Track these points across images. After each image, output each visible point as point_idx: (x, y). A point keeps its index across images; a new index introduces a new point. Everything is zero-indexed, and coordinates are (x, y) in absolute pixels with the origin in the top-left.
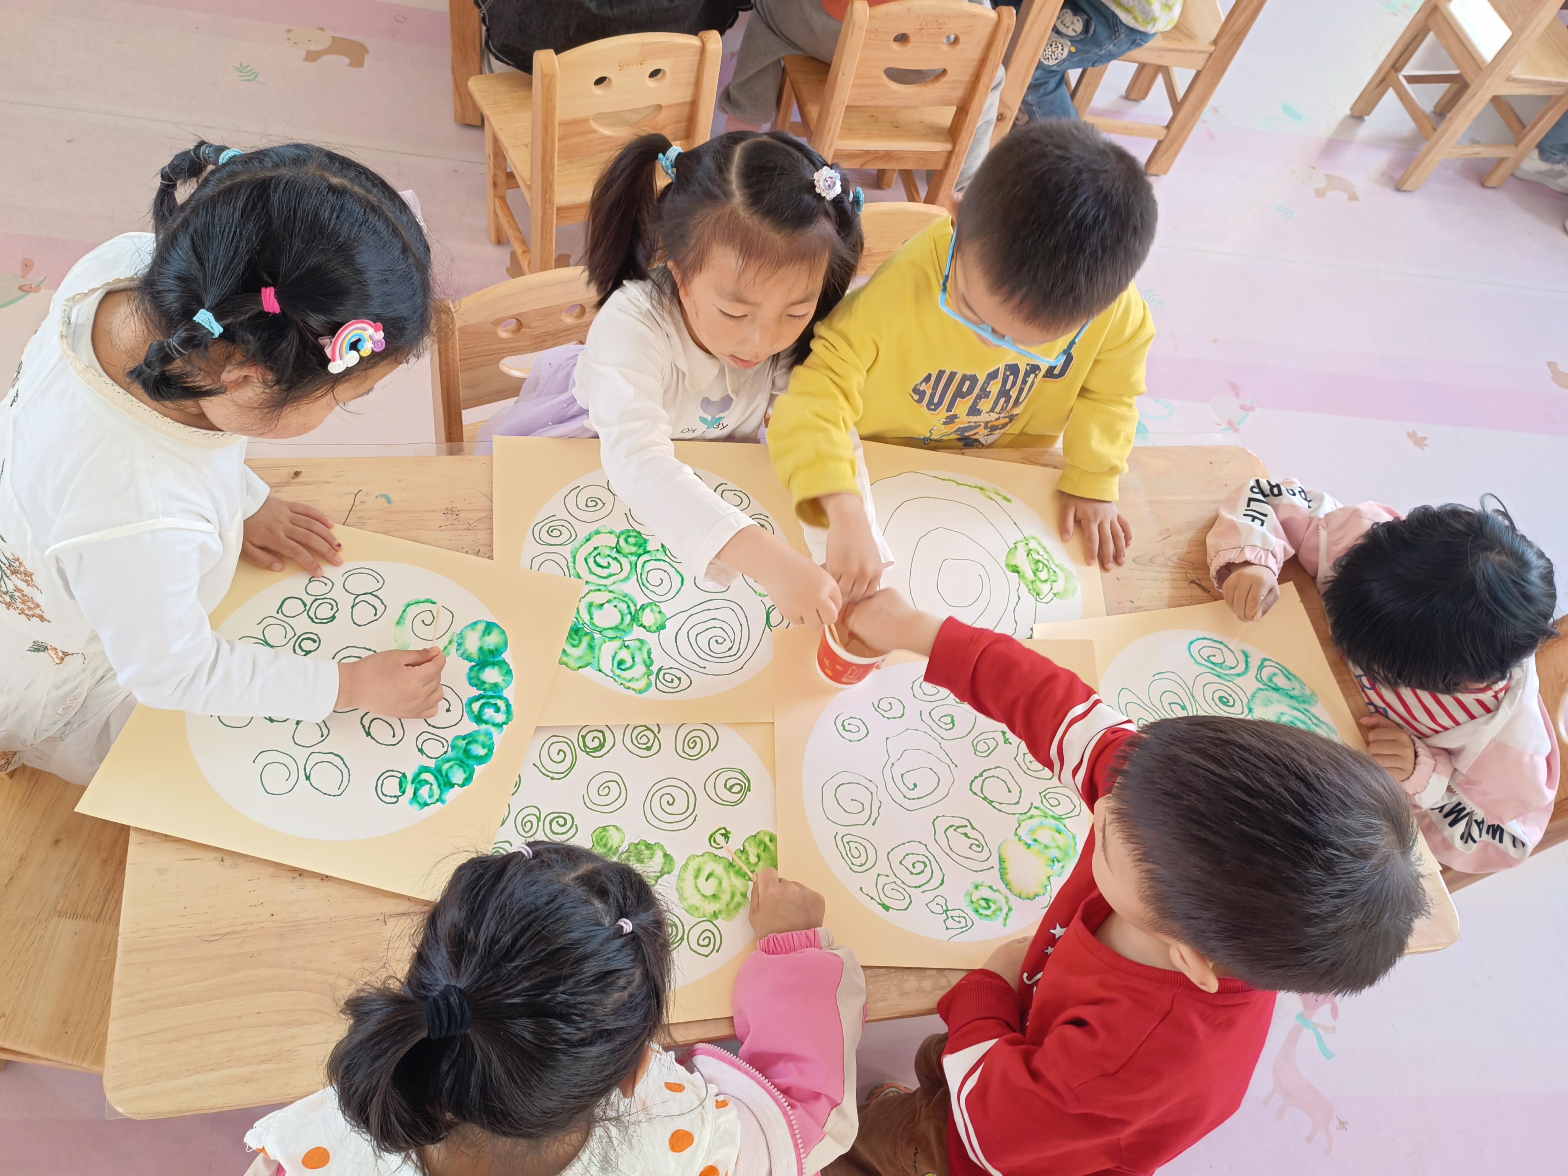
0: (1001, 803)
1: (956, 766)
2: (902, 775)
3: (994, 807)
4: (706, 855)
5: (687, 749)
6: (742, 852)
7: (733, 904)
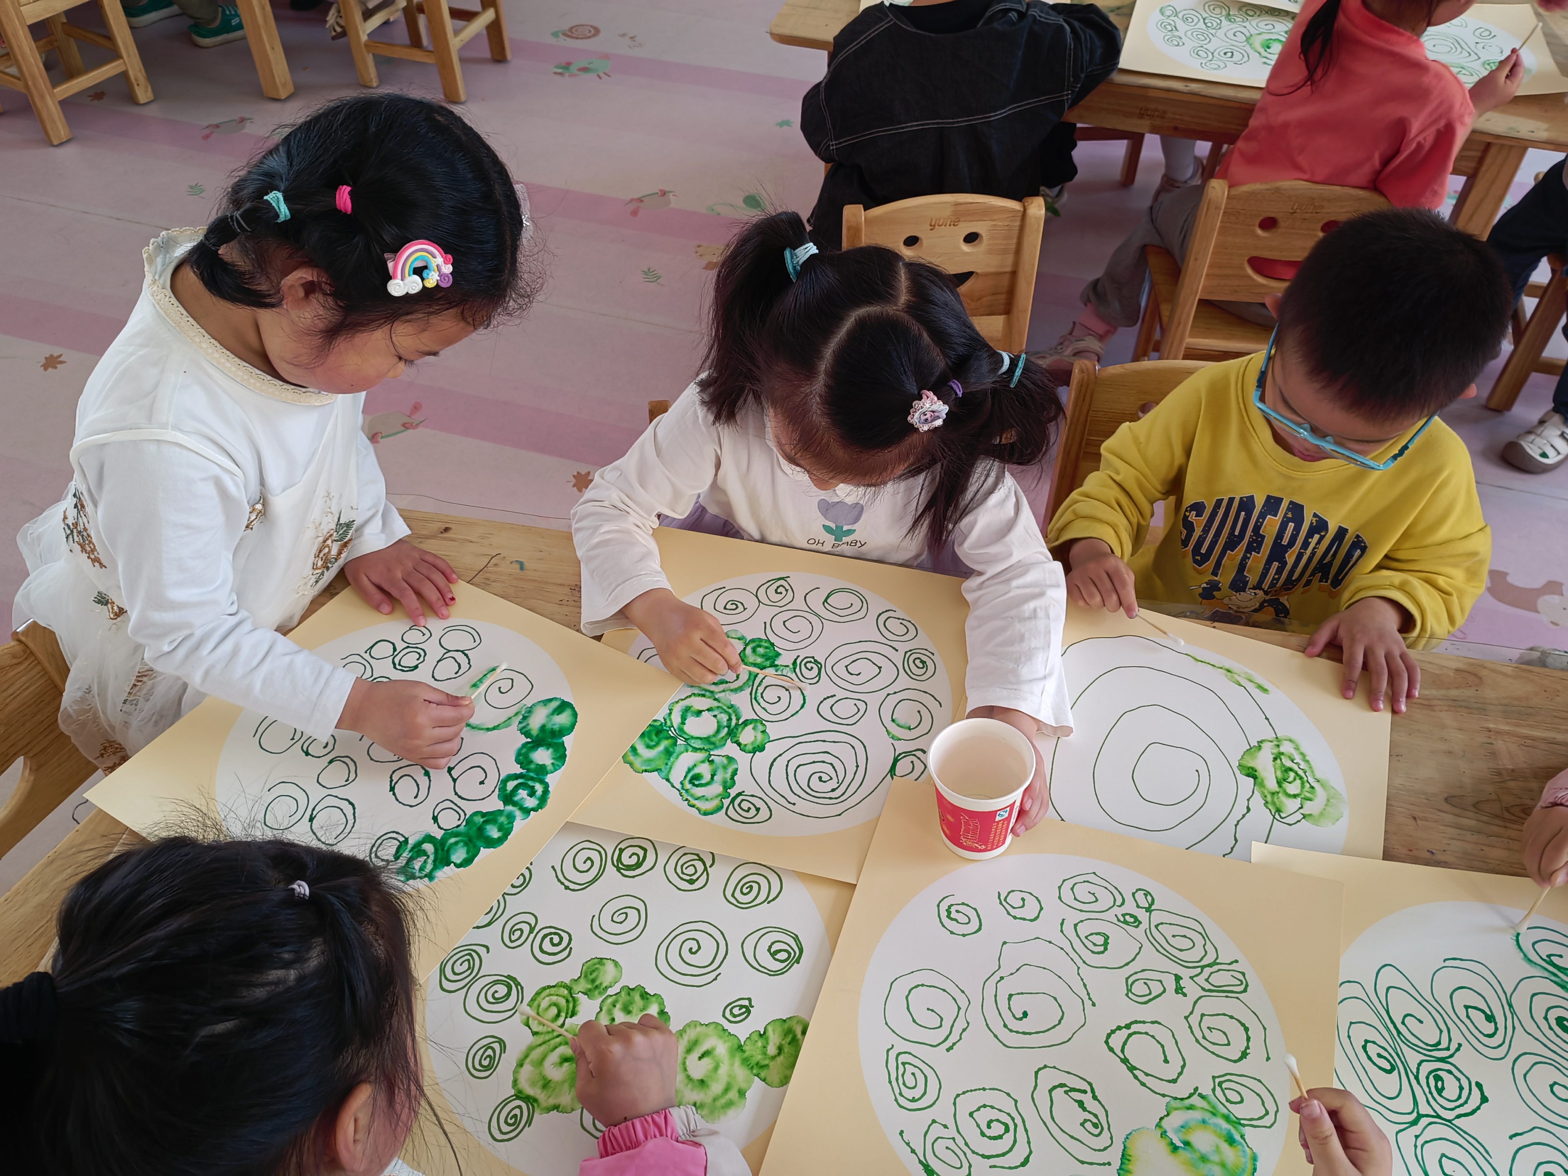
0: (1147, 1074)
1: (1094, 1005)
2: (1011, 996)
3: (1136, 1077)
4: (712, 1026)
5: (738, 894)
6: (761, 1035)
7: (723, 1101)
